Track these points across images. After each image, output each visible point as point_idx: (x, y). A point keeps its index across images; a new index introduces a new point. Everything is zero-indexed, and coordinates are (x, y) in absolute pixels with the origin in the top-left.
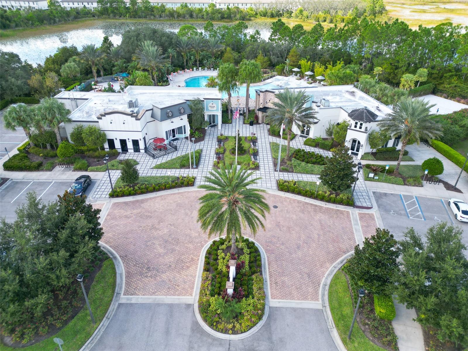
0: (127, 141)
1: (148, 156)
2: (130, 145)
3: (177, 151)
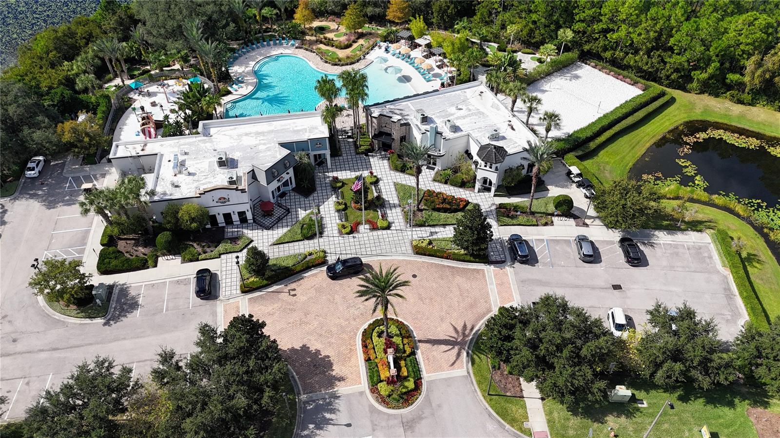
0: (232, 214)
1: (259, 227)
2: (235, 218)
3: (290, 214)
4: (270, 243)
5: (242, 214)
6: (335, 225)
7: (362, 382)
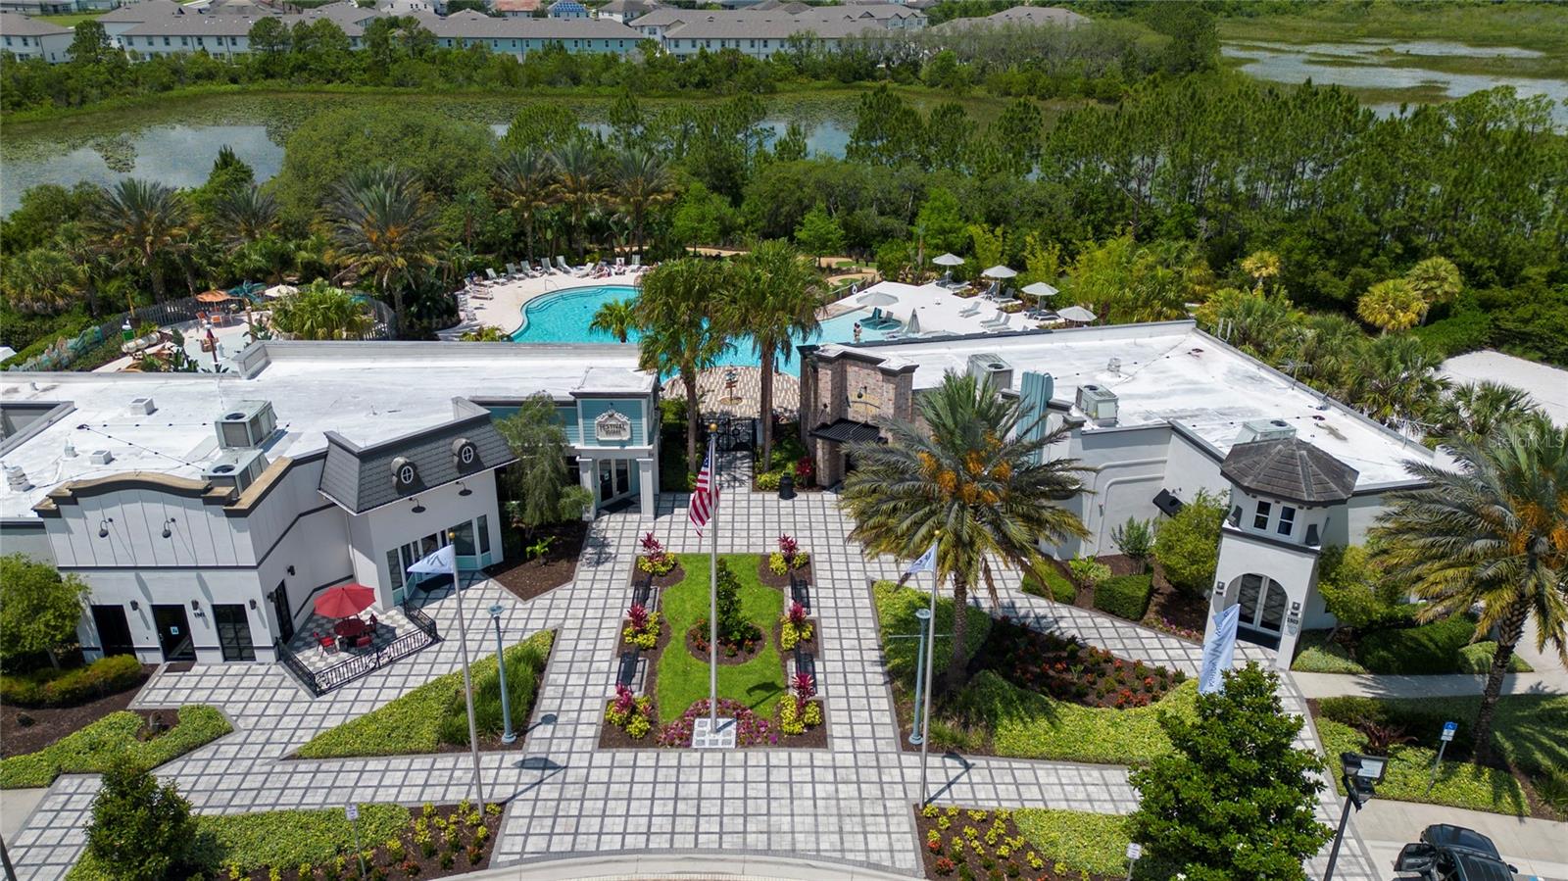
0: (189, 611)
2: (203, 632)
3: (436, 647)
4: (291, 749)
5: (230, 617)
6: (598, 704)
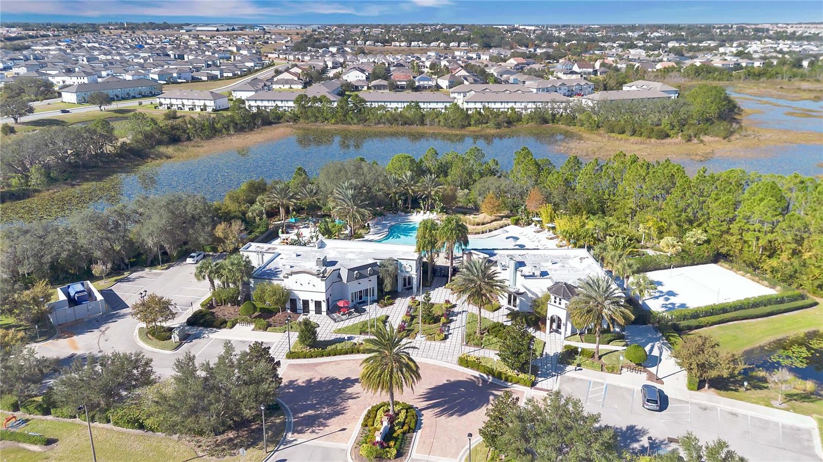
0: (310, 302)
1: (329, 319)
2: (312, 306)
4: (331, 331)
5: (318, 304)
7: (349, 443)
